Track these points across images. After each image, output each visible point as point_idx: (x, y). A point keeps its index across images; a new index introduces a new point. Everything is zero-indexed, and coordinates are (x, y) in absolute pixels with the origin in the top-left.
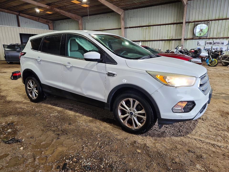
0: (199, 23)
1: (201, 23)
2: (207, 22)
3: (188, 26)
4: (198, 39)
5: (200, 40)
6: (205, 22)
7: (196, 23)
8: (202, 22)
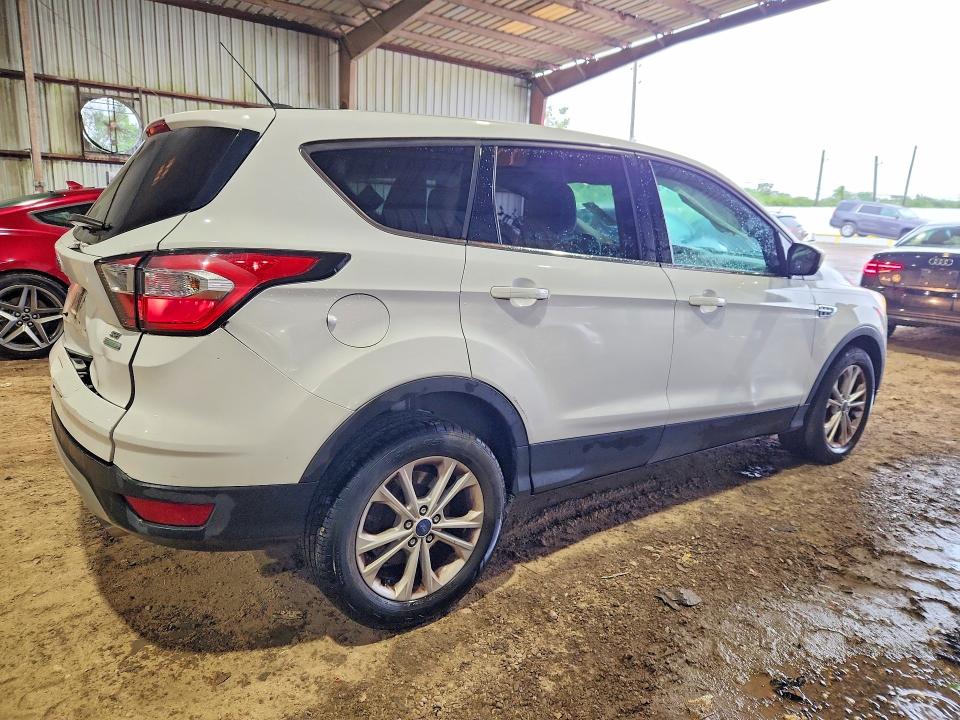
0: (93, 90)
1: (105, 96)
2: (129, 95)
3: (43, 96)
4: (106, 162)
5: (113, 165)
6: (122, 94)
7: (82, 89)
8: (108, 92)
